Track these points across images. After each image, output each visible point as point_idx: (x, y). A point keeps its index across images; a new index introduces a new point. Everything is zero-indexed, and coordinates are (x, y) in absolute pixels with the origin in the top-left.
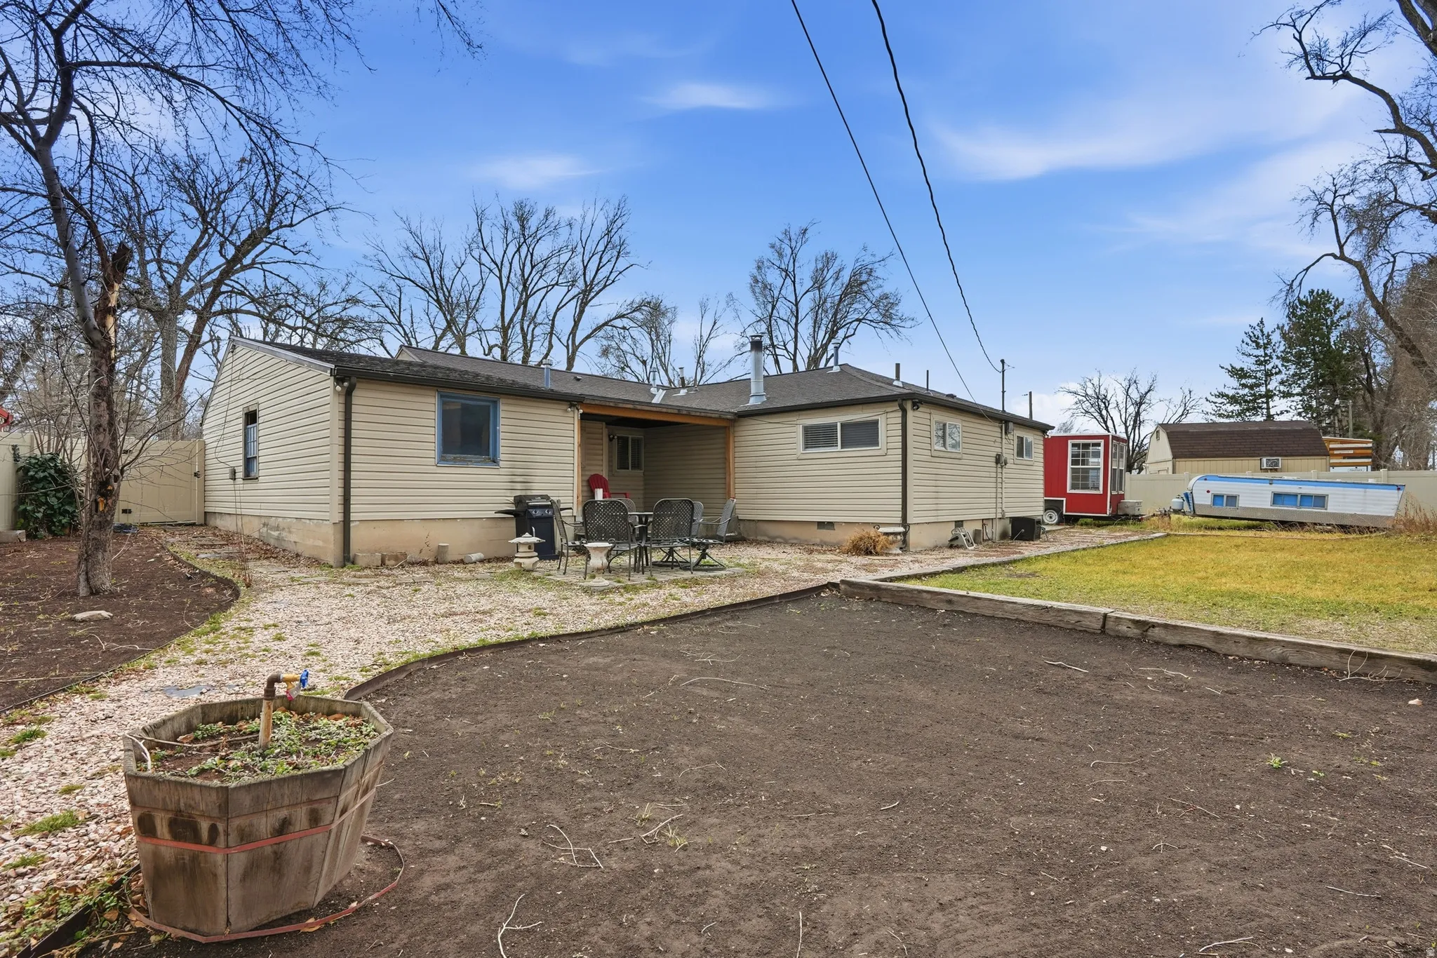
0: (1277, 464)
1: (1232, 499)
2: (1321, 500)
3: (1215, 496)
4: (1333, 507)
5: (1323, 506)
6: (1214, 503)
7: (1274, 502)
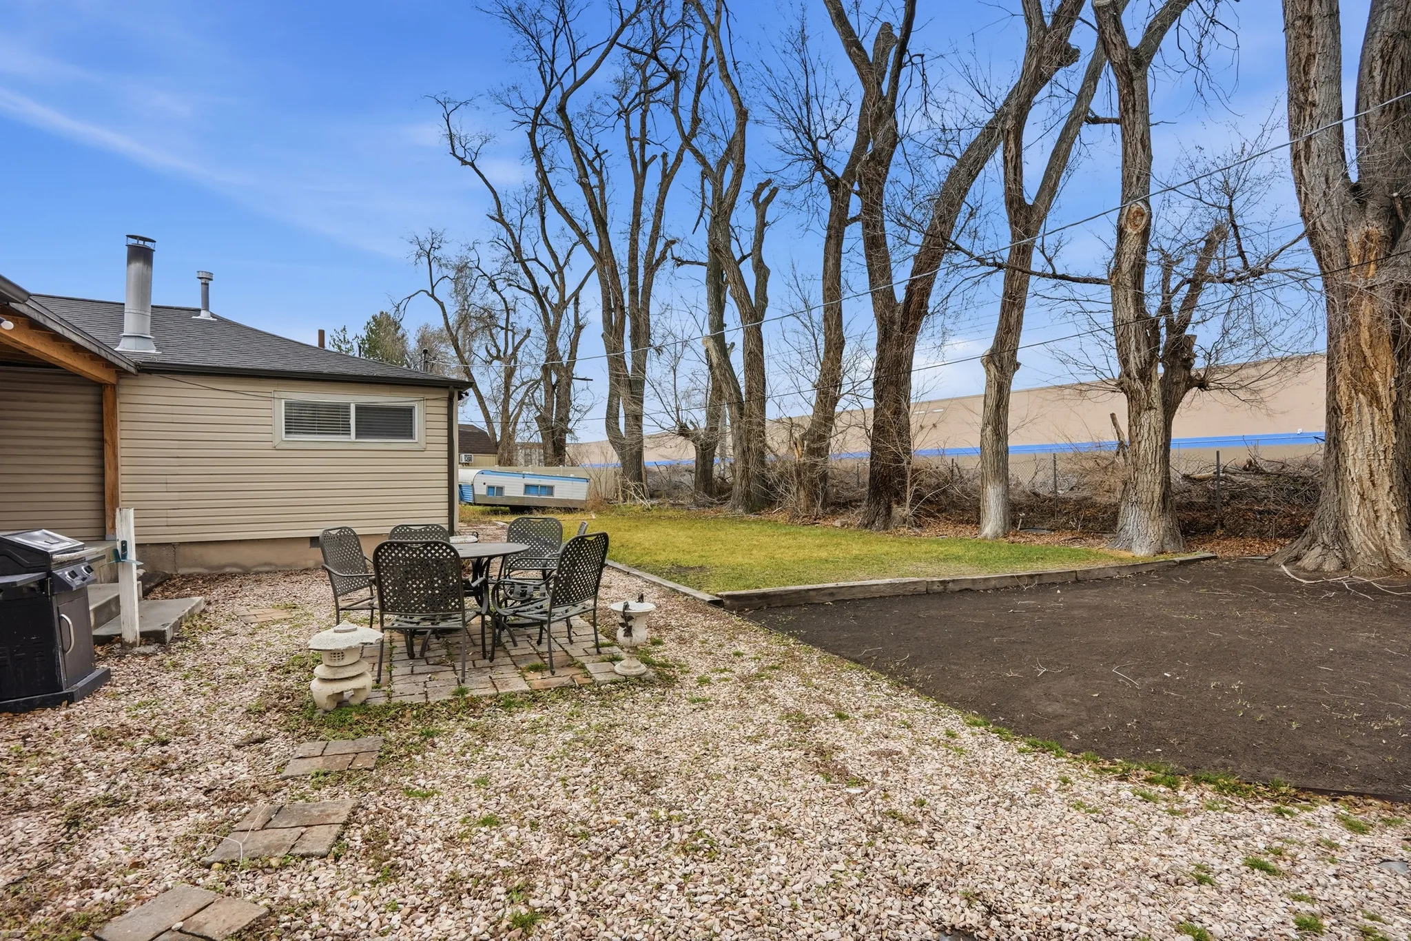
0: (471, 460)
1: (500, 489)
2: (550, 490)
3: (489, 487)
4: (557, 495)
5: (552, 494)
6: (488, 492)
7: (525, 493)
